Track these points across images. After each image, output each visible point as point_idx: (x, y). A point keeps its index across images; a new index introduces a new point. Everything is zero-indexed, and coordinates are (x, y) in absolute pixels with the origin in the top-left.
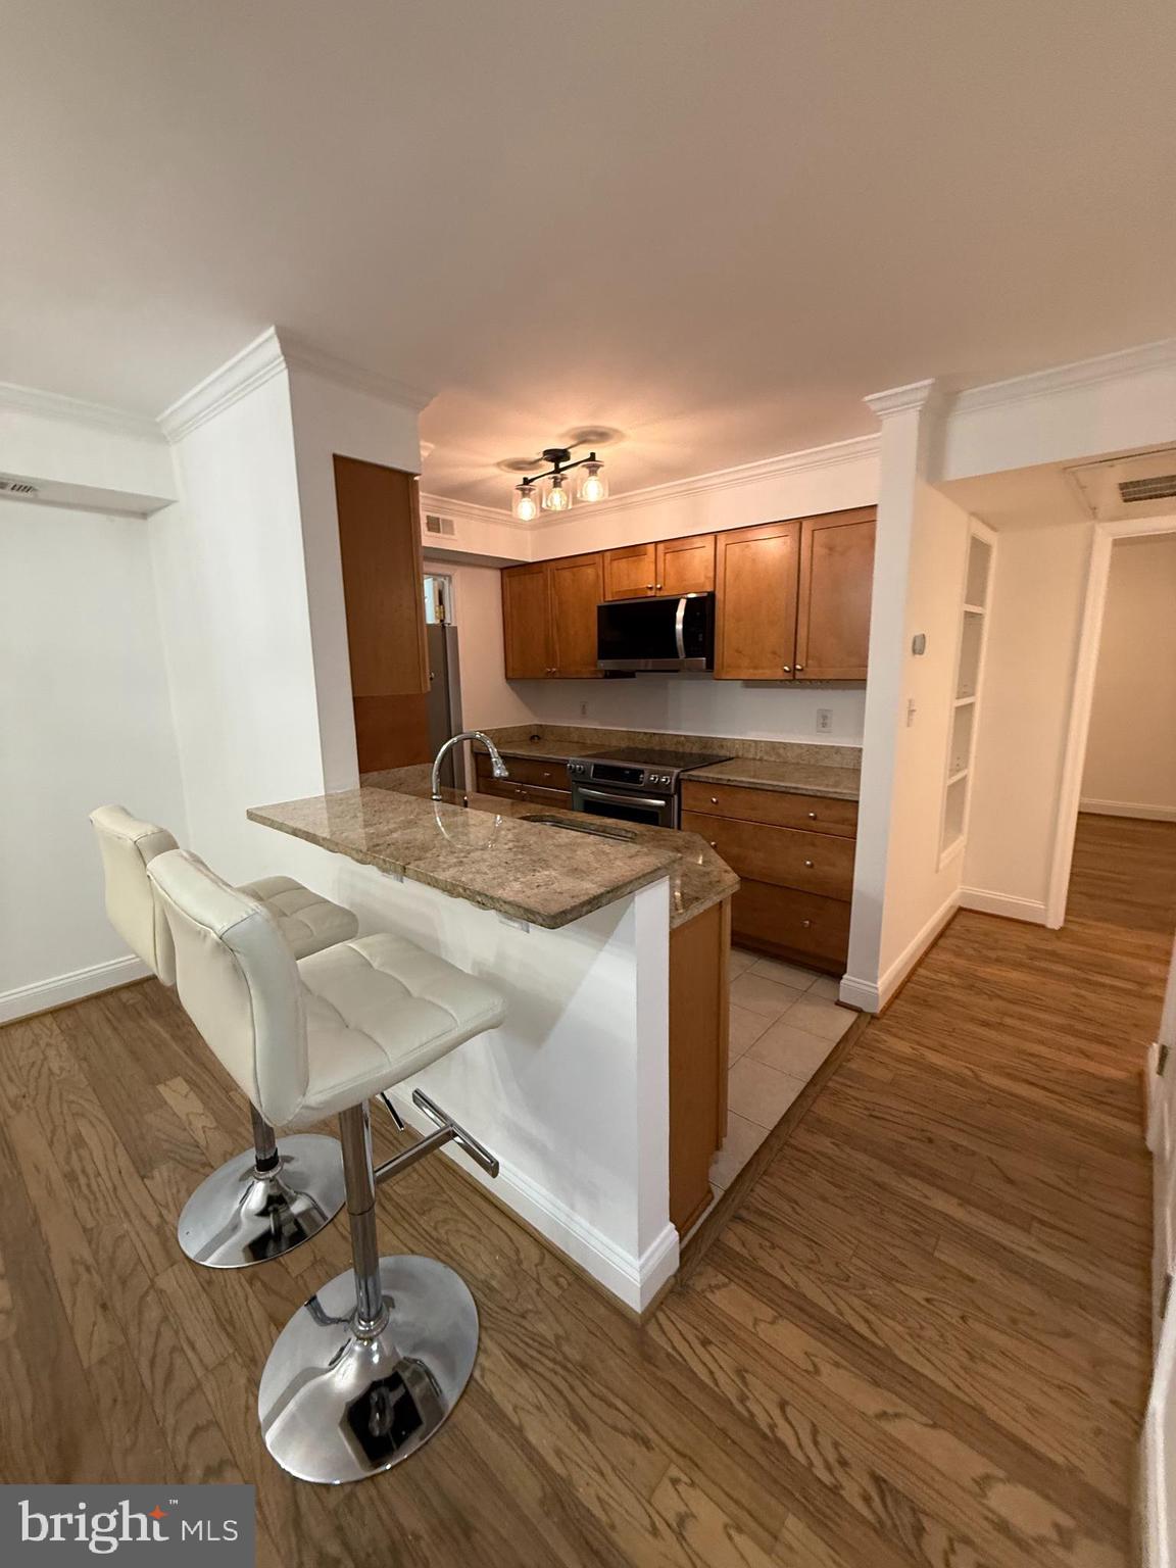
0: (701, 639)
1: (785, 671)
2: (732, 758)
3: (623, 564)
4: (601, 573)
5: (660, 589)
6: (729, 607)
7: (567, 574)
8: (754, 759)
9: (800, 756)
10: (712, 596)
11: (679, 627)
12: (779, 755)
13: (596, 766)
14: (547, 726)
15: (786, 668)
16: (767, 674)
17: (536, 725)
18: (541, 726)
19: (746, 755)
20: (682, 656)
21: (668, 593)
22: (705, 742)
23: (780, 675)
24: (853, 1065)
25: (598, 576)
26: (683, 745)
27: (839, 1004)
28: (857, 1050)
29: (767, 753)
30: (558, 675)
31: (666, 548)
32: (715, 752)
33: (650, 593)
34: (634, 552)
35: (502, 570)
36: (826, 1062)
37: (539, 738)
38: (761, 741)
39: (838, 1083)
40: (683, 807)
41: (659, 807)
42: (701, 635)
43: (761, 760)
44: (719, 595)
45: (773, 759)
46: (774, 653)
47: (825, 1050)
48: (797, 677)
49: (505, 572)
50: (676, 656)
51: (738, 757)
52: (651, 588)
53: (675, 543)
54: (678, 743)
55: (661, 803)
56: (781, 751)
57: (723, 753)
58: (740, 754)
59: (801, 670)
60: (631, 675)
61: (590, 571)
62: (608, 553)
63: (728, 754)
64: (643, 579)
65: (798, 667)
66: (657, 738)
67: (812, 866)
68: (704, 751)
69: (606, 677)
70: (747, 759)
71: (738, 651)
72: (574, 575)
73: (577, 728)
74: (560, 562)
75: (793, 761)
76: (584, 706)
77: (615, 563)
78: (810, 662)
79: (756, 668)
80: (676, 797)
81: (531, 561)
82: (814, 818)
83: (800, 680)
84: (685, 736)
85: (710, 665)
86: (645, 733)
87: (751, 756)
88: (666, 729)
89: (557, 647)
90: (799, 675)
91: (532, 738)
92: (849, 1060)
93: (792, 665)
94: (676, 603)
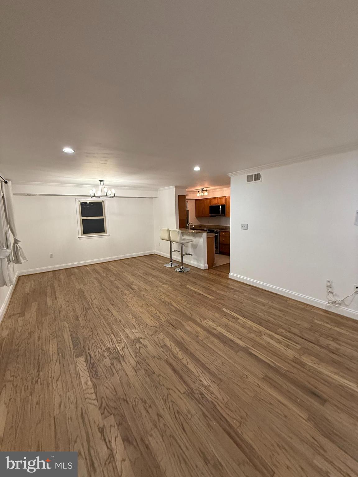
3: (213, 200)
4: (210, 201)
6: (227, 207)
10: (225, 205)
11: (220, 209)
13: (208, 230)
18: (201, 225)
20: (221, 214)
21: (219, 204)
30: (203, 217)
31: (219, 198)
34: (215, 198)
40: (220, 235)
42: (223, 211)
49: (196, 201)
55: (217, 234)
60: (215, 216)
62: (211, 198)
64: (216, 202)
69: (211, 217)
72: (206, 201)
73: (207, 225)
76: (208, 221)
81: (199, 199)
84: (223, 226)
85: (225, 215)
86: (217, 225)
89: (203, 212)
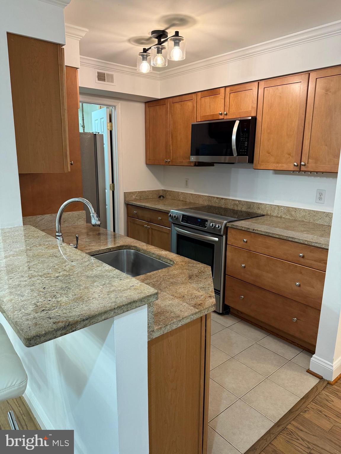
0: (246, 145)
1: (295, 165)
2: (263, 215)
3: (207, 99)
4: (195, 105)
5: (226, 114)
6: (265, 126)
7: (178, 106)
8: (277, 217)
9: (304, 217)
10: (254, 119)
11: (234, 137)
12: (292, 215)
13: (183, 215)
14: (168, 191)
15: (296, 164)
16: (285, 167)
17: (163, 190)
18: (165, 190)
19: (272, 214)
20: (235, 153)
21: (229, 117)
22: (250, 205)
23: (292, 168)
24: (307, 415)
25: (194, 107)
26: (237, 206)
27: (309, 371)
28: (312, 405)
29: (285, 214)
30: (170, 164)
31: (231, 90)
32: (254, 211)
33: (221, 117)
34: (213, 92)
35: (146, 103)
36: (290, 412)
37: (163, 197)
38: (281, 206)
39: (294, 425)
40: (228, 243)
41: (215, 241)
42: (246, 143)
43: (281, 217)
44: (259, 119)
45: (287, 217)
46: (289, 154)
47: (292, 402)
48: (302, 169)
49: (147, 104)
50: (231, 154)
51: (267, 215)
52: (221, 114)
53: (236, 87)
54: (235, 204)
55: (217, 239)
56: (293, 213)
57: (260, 212)
58: (269, 213)
59: (305, 165)
60: (211, 164)
61: (190, 104)
62: (200, 94)
63: (262, 212)
64: (218, 109)
65: (303, 163)
66: (223, 200)
67: (299, 286)
68: (249, 210)
69: (195, 165)
70: (273, 216)
71: (269, 153)
72: (181, 106)
73: (182, 193)
74: (175, 98)
75: (300, 219)
76: (187, 181)
77: (203, 99)
78: (310, 160)
79: (278, 163)
80: (224, 237)
81: (159, 98)
82: (303, 257)
83: (305, 171)
84: (239, 201)
85: (251, 161)
86: (217, 198)
87: (275, 214)
88: (229, 196)
89: (171, 148)
90: (303, 168)
91: (160, 197)
92: (305, 411)
93: (299, 162)
94: (234, 122)
